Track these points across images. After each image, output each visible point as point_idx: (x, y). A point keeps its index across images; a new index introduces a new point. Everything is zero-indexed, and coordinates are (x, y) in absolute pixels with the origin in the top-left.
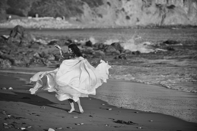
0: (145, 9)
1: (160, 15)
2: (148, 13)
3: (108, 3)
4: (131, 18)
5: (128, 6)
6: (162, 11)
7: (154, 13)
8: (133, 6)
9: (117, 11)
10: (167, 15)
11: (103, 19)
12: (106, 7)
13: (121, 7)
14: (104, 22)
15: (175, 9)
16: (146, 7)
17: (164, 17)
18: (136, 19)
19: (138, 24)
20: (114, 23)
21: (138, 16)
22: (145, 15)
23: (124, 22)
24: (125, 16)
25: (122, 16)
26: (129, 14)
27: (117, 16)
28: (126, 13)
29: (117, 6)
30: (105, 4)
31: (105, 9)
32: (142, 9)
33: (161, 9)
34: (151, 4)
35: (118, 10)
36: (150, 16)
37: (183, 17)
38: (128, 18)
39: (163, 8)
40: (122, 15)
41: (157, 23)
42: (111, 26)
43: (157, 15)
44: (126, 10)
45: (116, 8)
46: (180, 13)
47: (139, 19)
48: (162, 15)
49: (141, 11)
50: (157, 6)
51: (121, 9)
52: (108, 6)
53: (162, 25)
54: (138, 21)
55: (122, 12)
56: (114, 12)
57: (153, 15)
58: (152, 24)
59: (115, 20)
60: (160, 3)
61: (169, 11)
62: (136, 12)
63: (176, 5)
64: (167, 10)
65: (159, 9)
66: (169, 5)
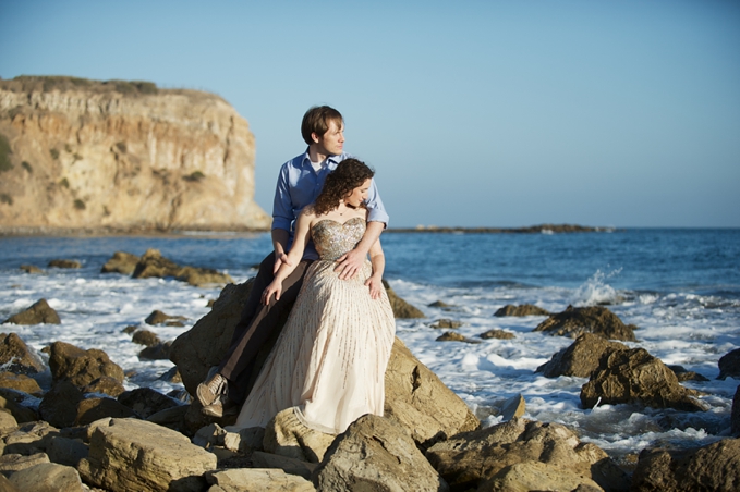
0: (123, 182)
1: (165, 198)
2: (133, 192)
3: (26, 165)
4: (88, 204)
5: (79, 172)
6: (171, 187)
7: (148, 192)
8: (92, 172)
9: (51, 188)
10: (184, 198)
11: (15, 208)
12: (21, 176)
13: (59, 175)
14: (17, 215)
15: (204, 181)
16: (126, 175)
17: (177, 203)
18: (100, 210)
19: (105, 221)
20: (45, 219)
21: (107, 201)
22: (124, 198)
23: (69, 218)
24: (71, 199)
25: (62, 200)
26: (81, 195)
27: (50, 199)
28: (74, 193)
29: (49, 172)
30: (18, 167)
31: (17, 179)
32: (116, 180)
33: (166, 182)
34: (139, 169)
35: (53, 184)
36: (139, 200)
37: (225, 204)
38: (80, 205)
39: (172, 179)
40: (64, 196)
41: (159, 219)
42: (39, 228)
43: (158, 198)
44: (74, 184)
45: (47, 177)
46: (217, 193)
47: (109, 209)
48: (170, 197)
49: (112, 186)
50: (155, 173)
51: (58, 180)
52: (26, 174)
53: (173, 224)
54: (107, 213)
55: (64, 188)
56: (42, 189)
57: (148, 197)
58: (144, 222)
59: (47, 210)
60: (161, 166)
61: (188, 189)
62: (98, 191)
63: (206, 172)
64: (183, 185)
65: (160, 183)
66: (189, 172)
